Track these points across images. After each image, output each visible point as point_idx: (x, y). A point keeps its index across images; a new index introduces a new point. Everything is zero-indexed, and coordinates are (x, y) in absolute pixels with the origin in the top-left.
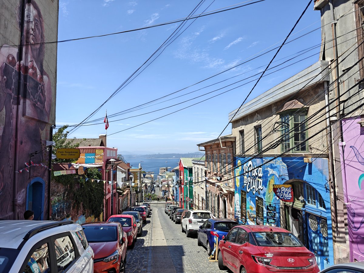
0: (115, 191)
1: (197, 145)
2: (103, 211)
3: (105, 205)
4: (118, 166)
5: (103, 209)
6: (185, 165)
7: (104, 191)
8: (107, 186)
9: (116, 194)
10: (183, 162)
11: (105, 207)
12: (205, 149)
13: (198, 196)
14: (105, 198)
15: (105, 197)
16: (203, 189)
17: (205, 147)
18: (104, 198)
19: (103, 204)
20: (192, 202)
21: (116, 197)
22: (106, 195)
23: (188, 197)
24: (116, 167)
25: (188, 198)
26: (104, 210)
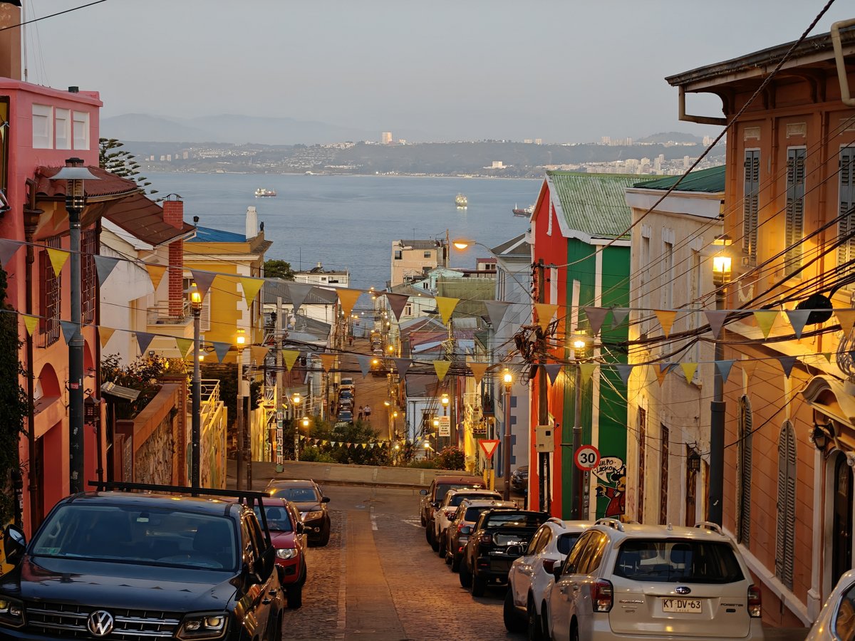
0: (88, 383)
1: (672, 80)
2: (17, 512)
3: (30, 476)
4: (105, 222)
5: (17, 502)
6: (573, 226)
7: (22, 381)
8: (35, 352)
9: (99, 409)
10: (563, 202)
11: (30, 488)
12: (725, 110)
13: (665, 439)
14: (26, 427)
15: (25, 420)
16: (697, 388)
17: (729, 95)
18: (19, 428)
19: (17, 465)
20: (616, 477)
21: (99, 423)
22: (30, 410)
23: (589, 445)
24: (92, 227)
25: (587, 451)
26: (21, 506)
